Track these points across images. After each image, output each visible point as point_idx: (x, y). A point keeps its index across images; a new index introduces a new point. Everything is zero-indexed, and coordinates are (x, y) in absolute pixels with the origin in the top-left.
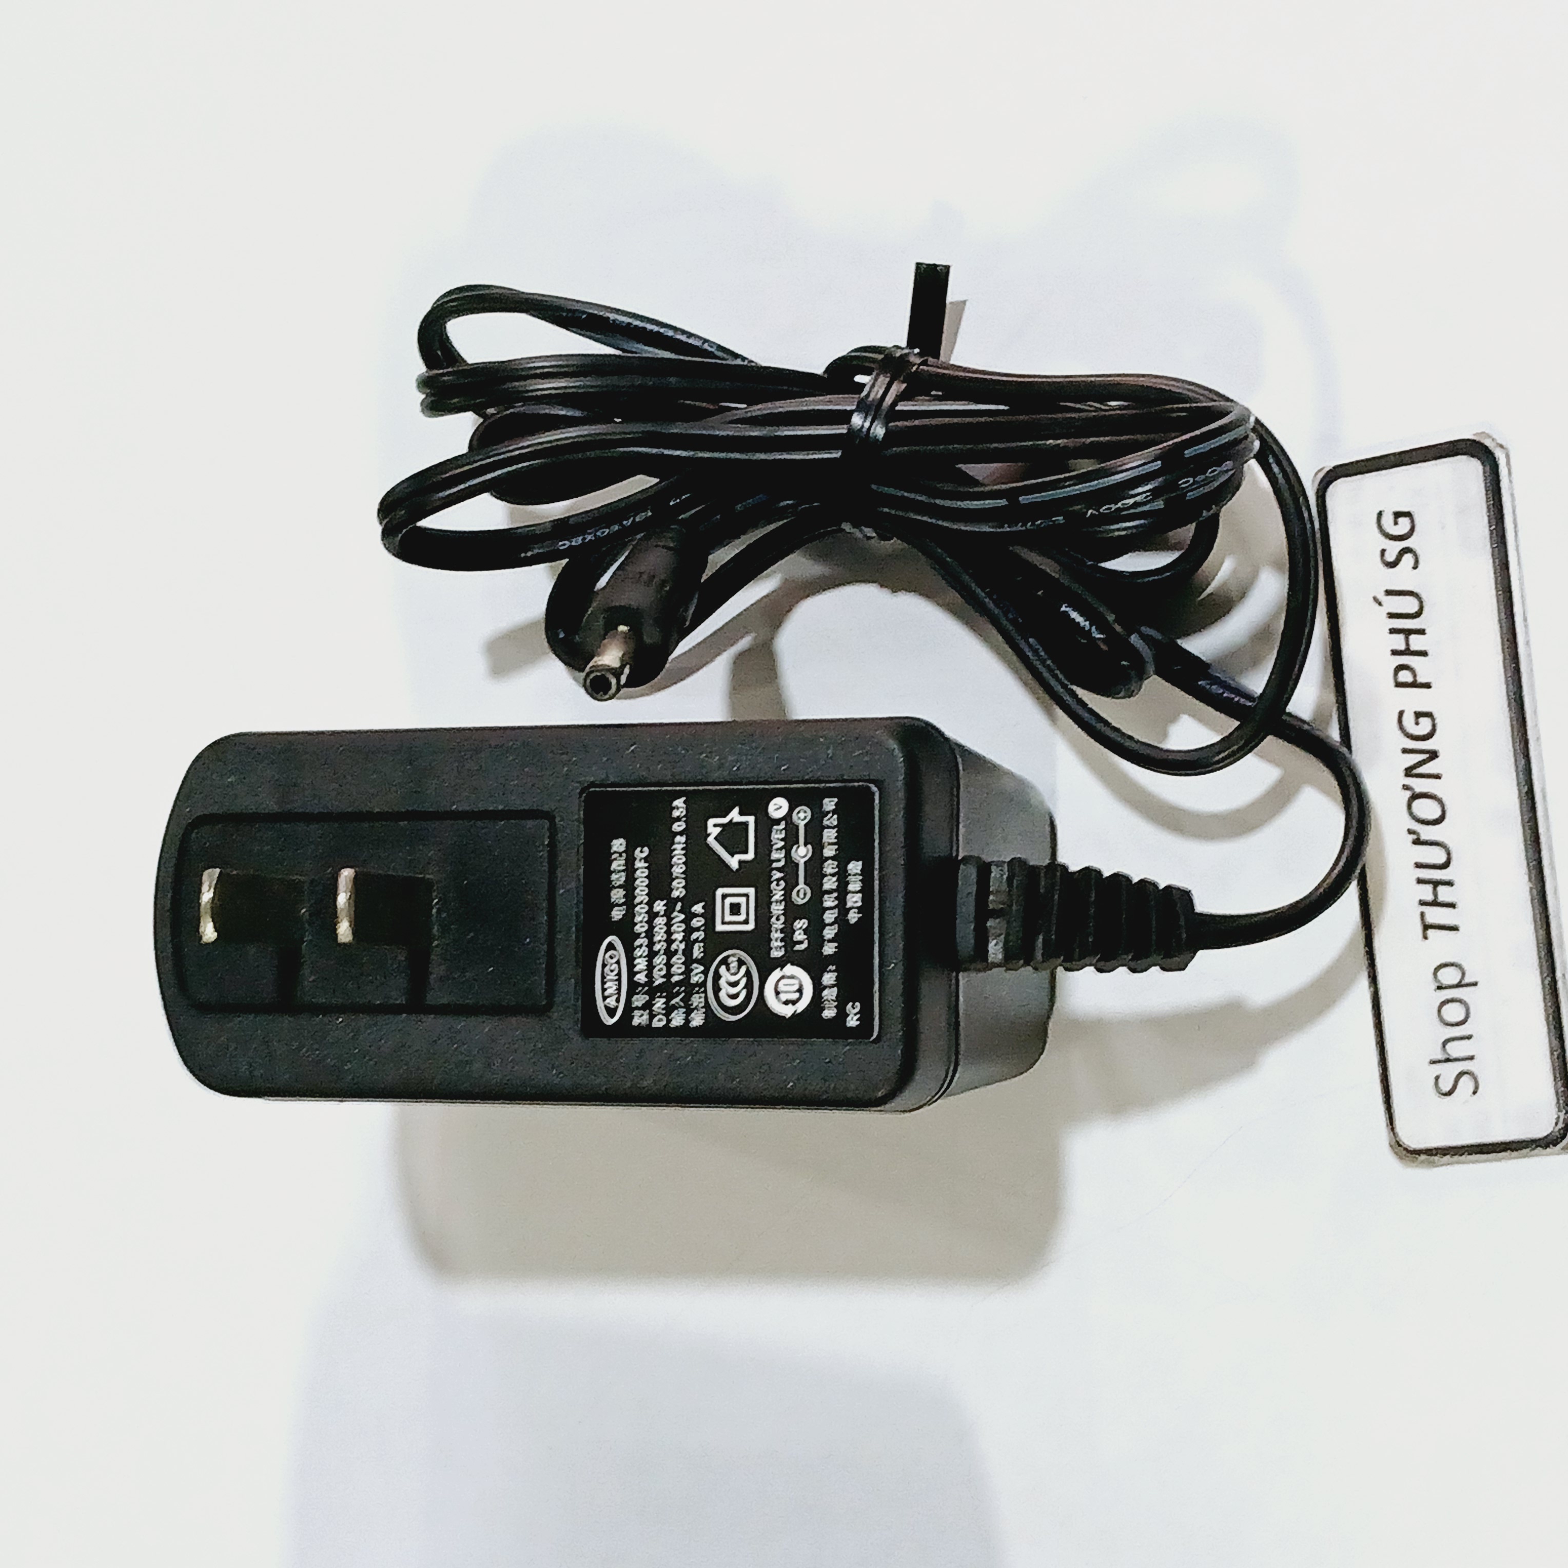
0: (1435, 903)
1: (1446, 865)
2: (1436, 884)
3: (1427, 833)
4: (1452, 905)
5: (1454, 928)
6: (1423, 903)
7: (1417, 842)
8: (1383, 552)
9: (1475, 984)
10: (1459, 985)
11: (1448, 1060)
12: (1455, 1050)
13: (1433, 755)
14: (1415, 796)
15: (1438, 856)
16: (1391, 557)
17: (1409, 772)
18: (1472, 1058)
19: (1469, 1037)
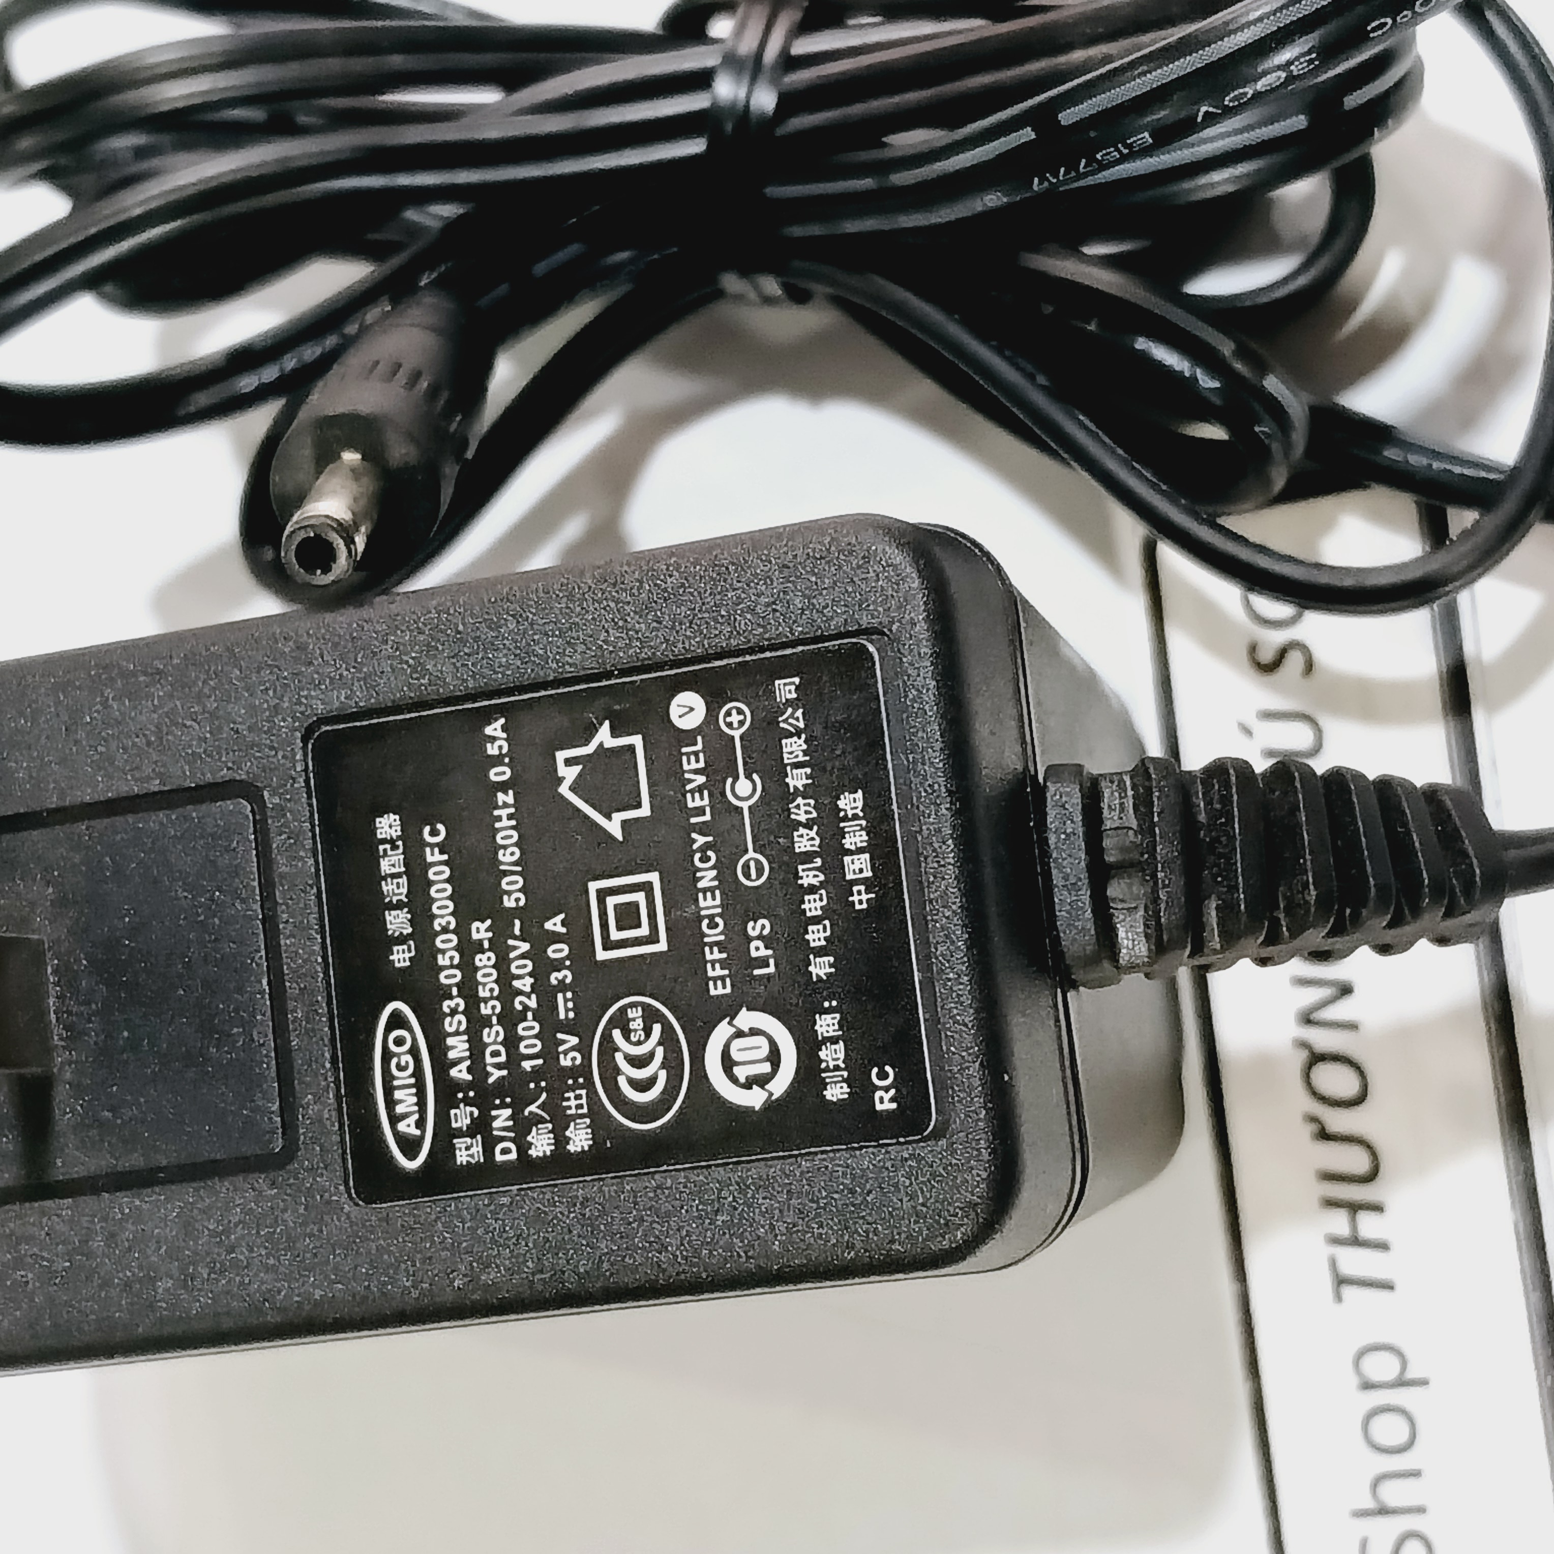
0: (1355, 1241)
1: (1371, 1177)
2: (1354, 1208)
3: (1338, 1121)
4: (1383, 1246)
5: (1387, 1286)
6: (1336, 1241)
7: (1324, 1135)
8: (1253, 649)
9: (1424, 1382)
10: (1401, 1383)
11: (1383, 1511)
12: (1392, 1492)
13: (1345, 990)
14: (1317, 1058)
15: (1357, 1161)
16: (1266, 656)
17: (1307, 1019)
18: (1420, 1510)
19: (1415, 1474)
